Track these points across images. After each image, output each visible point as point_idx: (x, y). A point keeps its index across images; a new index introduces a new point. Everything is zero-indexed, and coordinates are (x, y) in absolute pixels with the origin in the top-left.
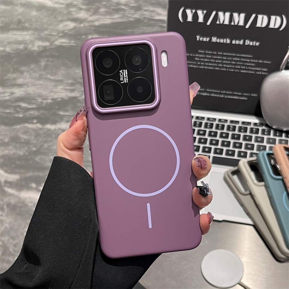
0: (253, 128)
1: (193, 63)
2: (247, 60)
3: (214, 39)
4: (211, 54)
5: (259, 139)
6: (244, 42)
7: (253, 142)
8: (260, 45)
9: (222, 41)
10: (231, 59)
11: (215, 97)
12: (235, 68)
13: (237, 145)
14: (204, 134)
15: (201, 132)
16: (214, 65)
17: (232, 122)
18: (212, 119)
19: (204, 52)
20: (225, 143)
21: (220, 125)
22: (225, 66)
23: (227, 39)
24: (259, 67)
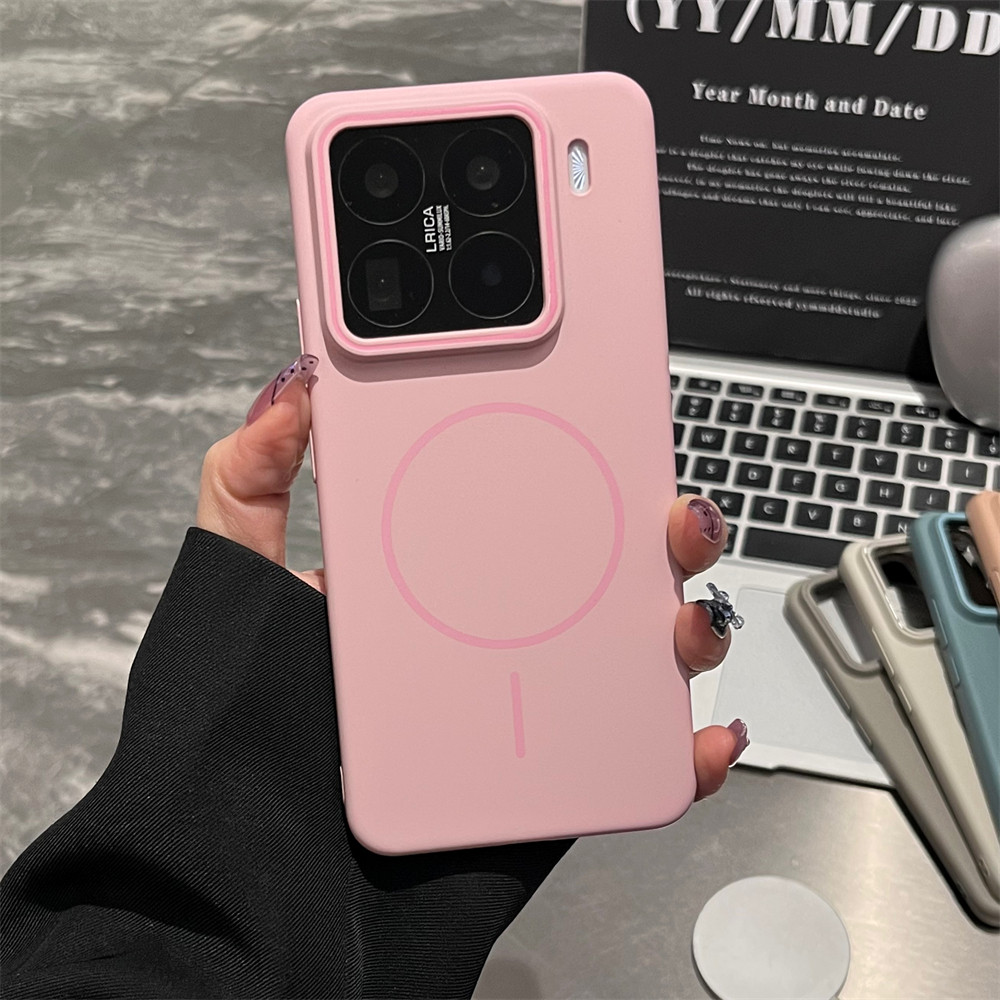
0: (902, 424)
1: (681, 181)
2: (881, 173)
3: (758, 96)
4: (745, 147)
5: (922, 465)
6: (870, 107)
7: (898, 478)
8: (927, 117)
9: (786, 101)
10: (820, 167)
11: (760, 305)
12: (835, 202)
13: (841, 487)
14: (718, 445)
15: (707, 438)
16: (759, 188)
17: (822, 399)
18: (749, 390)
19: (719, 142)
20: (796, 480)
21: (777, 412)
22: (795, 192)
23: (808, 95)
24: (926, 198)
